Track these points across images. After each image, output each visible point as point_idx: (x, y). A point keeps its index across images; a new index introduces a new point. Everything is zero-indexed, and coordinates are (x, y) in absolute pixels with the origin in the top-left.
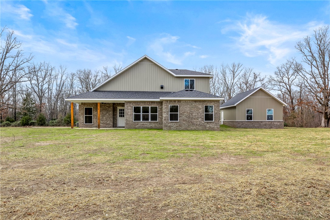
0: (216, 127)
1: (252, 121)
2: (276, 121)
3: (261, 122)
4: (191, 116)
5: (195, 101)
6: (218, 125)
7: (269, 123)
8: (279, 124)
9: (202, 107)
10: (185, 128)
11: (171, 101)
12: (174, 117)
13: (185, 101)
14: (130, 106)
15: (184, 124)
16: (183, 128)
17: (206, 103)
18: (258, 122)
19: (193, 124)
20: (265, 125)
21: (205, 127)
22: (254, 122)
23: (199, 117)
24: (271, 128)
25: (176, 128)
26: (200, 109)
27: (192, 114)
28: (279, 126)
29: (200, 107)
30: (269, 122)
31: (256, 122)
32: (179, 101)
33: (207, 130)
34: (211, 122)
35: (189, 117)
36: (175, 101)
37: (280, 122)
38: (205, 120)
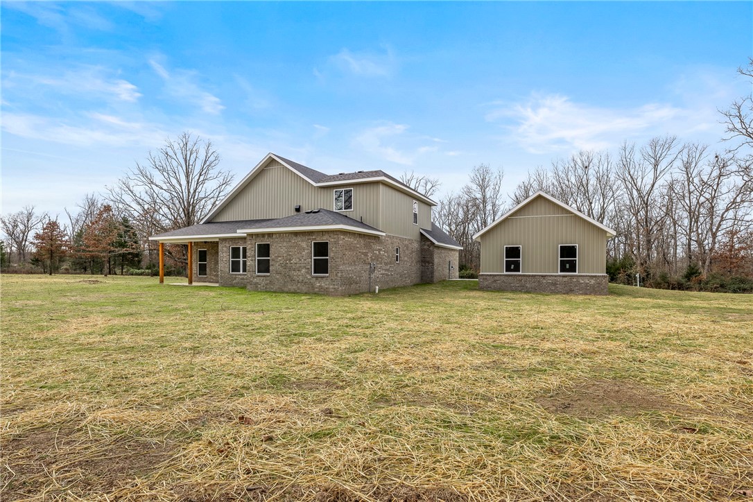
0: (331, 286)
1: (520, 273)
2: (583, 276)
3: (542, 276)
4: (289, 265)
5: (296, 234)
6: (335, 283)
7: (565, 279)
8: (593, 282)
9: (307, 248)
10: (279, 288)
11: (257, 235)
12: (264, 267)
13: (279, 233)
14: (226, 247)
15: (278, 280)
16: (276, 287)
17: (314, 237)
18: (533, 276)
19: (293, 280)
20: (555, 284)
21: (313, 287)
22: (524, 276)
23: (302, 265)
24: (570, 291)
25: (266, 288)
26: (304, 249)
27: (290, 260)
28: (593, 287)
29: (304, 245)
30: (564, 276)
31: (529, 276)
32: (270, 235)
33: (316, 294)
34: (324, 277)
35: (285, 267)
36: (263, 235)
37: (595, 276)
38: (315, 273)
